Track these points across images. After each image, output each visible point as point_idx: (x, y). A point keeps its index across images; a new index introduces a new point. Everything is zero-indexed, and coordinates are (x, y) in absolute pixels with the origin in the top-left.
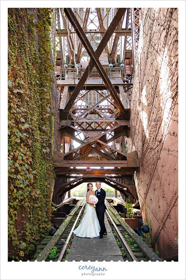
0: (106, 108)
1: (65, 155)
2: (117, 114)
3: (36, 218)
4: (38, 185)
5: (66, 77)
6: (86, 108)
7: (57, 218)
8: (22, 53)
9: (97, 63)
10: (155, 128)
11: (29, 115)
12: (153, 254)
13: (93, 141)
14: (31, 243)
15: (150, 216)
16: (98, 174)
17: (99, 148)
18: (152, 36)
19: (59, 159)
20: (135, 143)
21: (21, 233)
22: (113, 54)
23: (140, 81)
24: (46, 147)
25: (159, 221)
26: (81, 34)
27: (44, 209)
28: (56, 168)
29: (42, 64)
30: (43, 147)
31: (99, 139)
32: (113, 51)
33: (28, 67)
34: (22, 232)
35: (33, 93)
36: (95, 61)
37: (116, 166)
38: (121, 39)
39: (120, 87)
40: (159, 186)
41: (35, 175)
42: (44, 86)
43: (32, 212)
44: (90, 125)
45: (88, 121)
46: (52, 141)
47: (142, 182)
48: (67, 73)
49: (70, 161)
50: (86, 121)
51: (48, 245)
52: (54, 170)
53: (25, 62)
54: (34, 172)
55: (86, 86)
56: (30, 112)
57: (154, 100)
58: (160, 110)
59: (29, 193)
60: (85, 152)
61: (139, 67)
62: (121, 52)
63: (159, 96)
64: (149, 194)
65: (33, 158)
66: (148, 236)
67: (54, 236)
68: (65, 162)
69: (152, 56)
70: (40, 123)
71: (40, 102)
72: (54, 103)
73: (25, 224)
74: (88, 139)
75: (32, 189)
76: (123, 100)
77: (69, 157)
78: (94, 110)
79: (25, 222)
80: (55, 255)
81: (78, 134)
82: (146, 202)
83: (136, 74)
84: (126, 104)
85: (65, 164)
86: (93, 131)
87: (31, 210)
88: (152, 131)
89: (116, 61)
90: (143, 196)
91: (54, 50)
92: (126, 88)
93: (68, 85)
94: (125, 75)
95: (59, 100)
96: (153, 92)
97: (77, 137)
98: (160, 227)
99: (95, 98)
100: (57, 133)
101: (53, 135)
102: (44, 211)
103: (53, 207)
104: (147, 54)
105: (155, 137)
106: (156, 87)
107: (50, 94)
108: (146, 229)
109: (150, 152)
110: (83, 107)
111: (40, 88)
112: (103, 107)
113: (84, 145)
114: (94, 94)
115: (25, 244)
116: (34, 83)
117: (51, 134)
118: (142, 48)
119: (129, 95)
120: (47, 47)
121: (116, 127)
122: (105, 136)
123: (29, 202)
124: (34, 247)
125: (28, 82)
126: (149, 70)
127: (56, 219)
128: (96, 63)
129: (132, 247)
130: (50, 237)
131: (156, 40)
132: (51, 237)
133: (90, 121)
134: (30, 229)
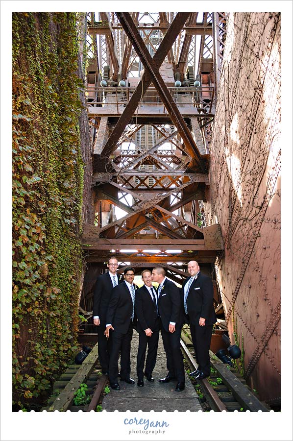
0: (169, 154)
1: (102, 229)
2: (188, 164)
3: (54, 334)
4: (56, 279)
5: (104, 102)
6: (136, 154)
7: (89, 334)
8: (27, 53)
9: (157, 76)
10: (252, 186)
11: (40, 160)
12: (249, 395)
13: (148, 208)
14: (43, 377)
15: (243, 331)
16: (156, 261)
17: (158, 219)
18: (248, 31)
19: (93, 237)
20: (218, 211)
21: (27, 361)
22: (182, 65)
23: (227, 108)
24: (70, 216)
25: (257, 339)
26: (129, 27)
27: (66, 320)
28: (86, 251)
29: (63, 75)
30: (64, 215)
31: (158, 204)
32: (182, 60)
33: (38, 78)
34: (28, 359)
35: (48, 123)
36: (152, 74)
37: (186, 248)
38: (194, 41)
39: (192, 119)
40: (258, 282)
41: (51, 264)
42: (67, 113)
43: (46, 325)
44: (142, 182)
45: (139, 175)
46: (81, 207)
47: (228, 274)
48: (105, 95)
49: (110, 240)
50: (137, 174)
51: (72, 381)
52: (83, 255)
53: (34, 68)
54: (50, 258)
55: (137, 117)
56: (43, 156)
57: (250, 139)
58: (262, 155)
59: (40, 292)
60: (134, 226)
61: (226, 84)
62: (195, 62)
63: (260, 131)
64: (240, 295)
65: (47, 234)
66: (238, 364)
67: (83, 365)
68: (102, 241)
69: (249, 65)
70: (60, 175)
71: (59, 139)
72: (84, 143)
73: (34, 345)
74: (139, 204)
75: (45, 286)
76: (197, 141)
77: (107, 233)
78: (149, 157)
79: (33, 342)
80: (83, 397)
81: (124, 196)
82: (235, 307)
83: (220, 96)
84: (202, 148)
85: (101, 245)
86: (148, 191)
87: (44, 321)
88: (247, 190)
89: (186, 77)
90: (231, 297)
91: (85, 56)
92: (203, 121)
93: (106, 115)
94: (201, 99)
95: (92, 139)
96: (249, 126)
97: (123, 201)
98: (258, 348)
99: (150, 139)
100: (89, 194)
101: (82, 196)
102: (66, 322)
103: (81, 317)
104: (240, 61)
105: (252, 199)
106: (255, 116)
107: (76, 128)
108: (236, 352)
109: (243, 225)
110: (131, 153)
111: (60, 115)
112: (164, 153)
113: (134, 214)
114: (150, 133)
115: (33, 379)
116: (49, 106)
117: (79, 194)
118: (232, 52)
119: (208, 134)
120: (72, 47)
121: (186, 185)
122: (167, 199)
123: (41, 309)
124: (49, 384)
125: (39, 104)
126: (243, 89)
127: (86, 335)
128: (154, 77)
129: (214, 383)
130: (76, 366)
131: (255, 37)
132: (78, 366)
133: (143, 174)
134: (42, 353)
